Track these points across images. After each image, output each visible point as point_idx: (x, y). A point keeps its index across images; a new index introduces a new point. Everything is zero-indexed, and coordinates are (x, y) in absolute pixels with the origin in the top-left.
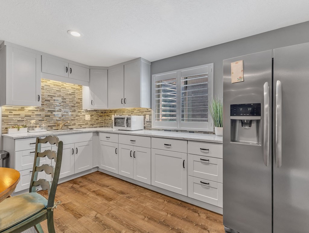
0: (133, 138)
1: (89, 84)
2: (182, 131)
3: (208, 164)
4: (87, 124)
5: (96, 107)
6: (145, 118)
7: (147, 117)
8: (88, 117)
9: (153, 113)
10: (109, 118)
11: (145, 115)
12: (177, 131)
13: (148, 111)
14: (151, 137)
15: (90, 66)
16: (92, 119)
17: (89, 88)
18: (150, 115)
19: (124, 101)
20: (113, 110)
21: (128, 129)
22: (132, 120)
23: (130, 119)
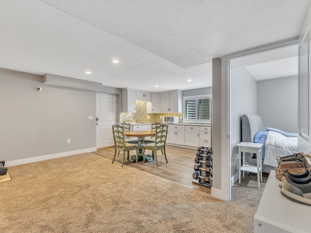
0: (176, 126)
1: (151, 101)
2: (198, 123)
3: (207, 134)
4: (148, 121)
5: (154, 112)
6: (179, 118)
7: (181, 117)
8: (149, 117)
9: (184, 115)
10: (159, 117)
11: (179, 116)
12: (196, 123)
13: (181, 114)
14: (185, 125)
15: (151, 92)
16: (150, 118)
17: (151, 103)
18: (182, 116)
19: (169, 110)
20: (161, 114)
21: (172, 122)
22: (174, 118)
23: (173, 118)
